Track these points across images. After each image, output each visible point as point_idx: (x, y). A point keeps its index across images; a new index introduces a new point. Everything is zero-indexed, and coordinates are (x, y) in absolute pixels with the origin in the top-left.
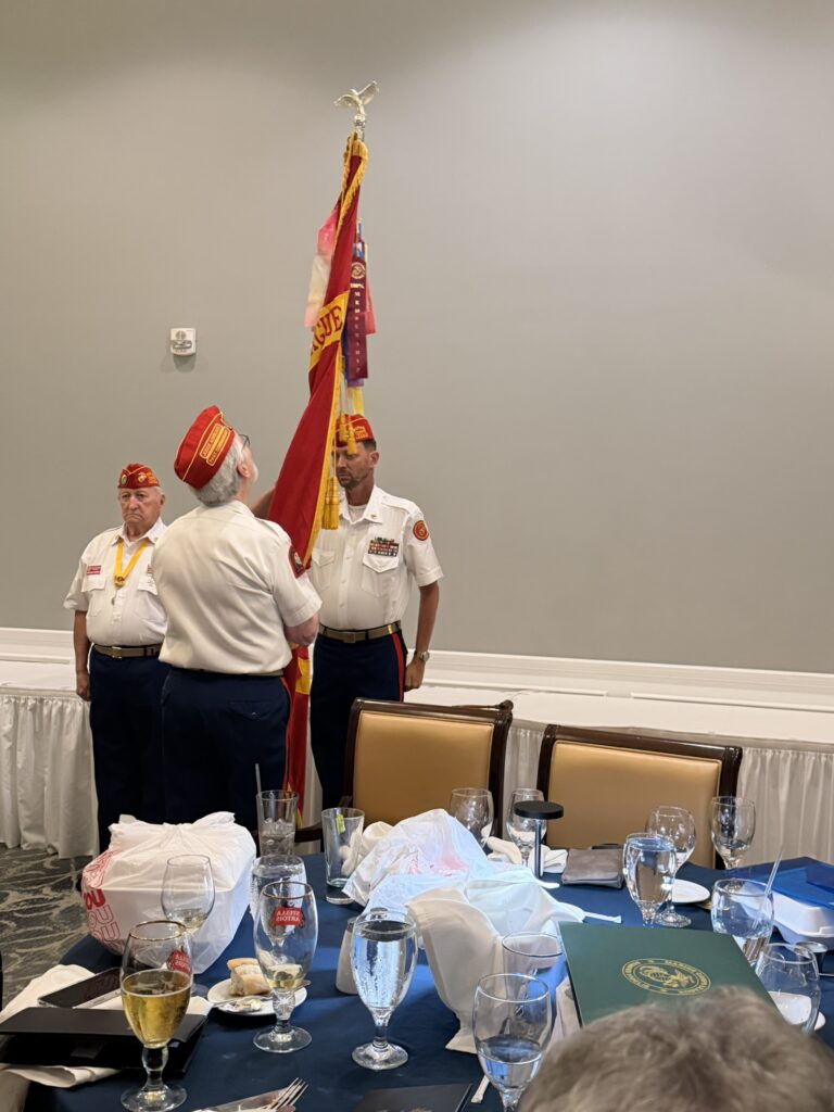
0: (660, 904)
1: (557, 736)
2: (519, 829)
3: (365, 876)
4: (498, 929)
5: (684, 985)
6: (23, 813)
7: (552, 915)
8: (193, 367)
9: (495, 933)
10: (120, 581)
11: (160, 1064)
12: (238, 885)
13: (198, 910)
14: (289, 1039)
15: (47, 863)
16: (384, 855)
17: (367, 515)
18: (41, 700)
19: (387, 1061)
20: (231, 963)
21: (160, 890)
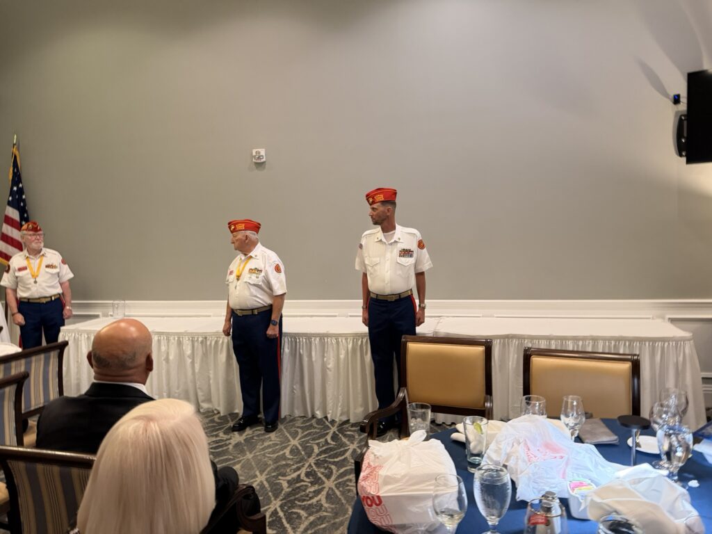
3: (493, 456)
6: (200, 393)
8: (264, 168)
9: (671, 518)
10: (238, 278)
15: (216, 418)
16: (503, 444)
17: (395, 238)
18: (206, 338)
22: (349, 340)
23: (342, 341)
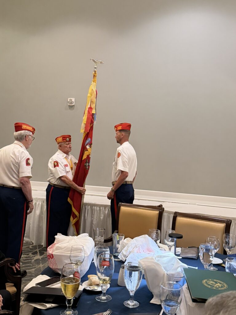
0: (209, 264)
1: (178, 215)
2: (168, 241)
3: (125, 253)
4: (165, 270)
5: (220, 287)
7: (180, 266)
8: (74, 109)
9: (164, 270)
11: (70, 304)
12: (90, 254)
13: (80, 260)
14: (106, 298)
15: (30, 247)
16: (130, 247)
19: (133, 306)
20: (89, 276)
21: (69, 255)
22: (106, 209)
23: (102, 209)
